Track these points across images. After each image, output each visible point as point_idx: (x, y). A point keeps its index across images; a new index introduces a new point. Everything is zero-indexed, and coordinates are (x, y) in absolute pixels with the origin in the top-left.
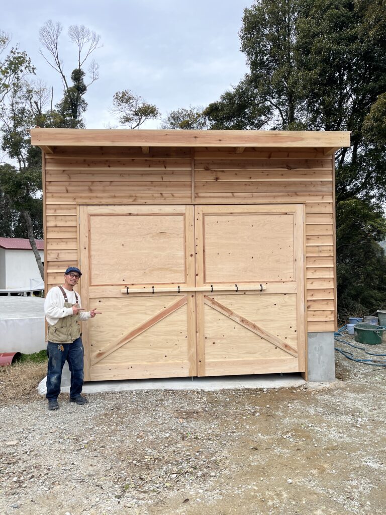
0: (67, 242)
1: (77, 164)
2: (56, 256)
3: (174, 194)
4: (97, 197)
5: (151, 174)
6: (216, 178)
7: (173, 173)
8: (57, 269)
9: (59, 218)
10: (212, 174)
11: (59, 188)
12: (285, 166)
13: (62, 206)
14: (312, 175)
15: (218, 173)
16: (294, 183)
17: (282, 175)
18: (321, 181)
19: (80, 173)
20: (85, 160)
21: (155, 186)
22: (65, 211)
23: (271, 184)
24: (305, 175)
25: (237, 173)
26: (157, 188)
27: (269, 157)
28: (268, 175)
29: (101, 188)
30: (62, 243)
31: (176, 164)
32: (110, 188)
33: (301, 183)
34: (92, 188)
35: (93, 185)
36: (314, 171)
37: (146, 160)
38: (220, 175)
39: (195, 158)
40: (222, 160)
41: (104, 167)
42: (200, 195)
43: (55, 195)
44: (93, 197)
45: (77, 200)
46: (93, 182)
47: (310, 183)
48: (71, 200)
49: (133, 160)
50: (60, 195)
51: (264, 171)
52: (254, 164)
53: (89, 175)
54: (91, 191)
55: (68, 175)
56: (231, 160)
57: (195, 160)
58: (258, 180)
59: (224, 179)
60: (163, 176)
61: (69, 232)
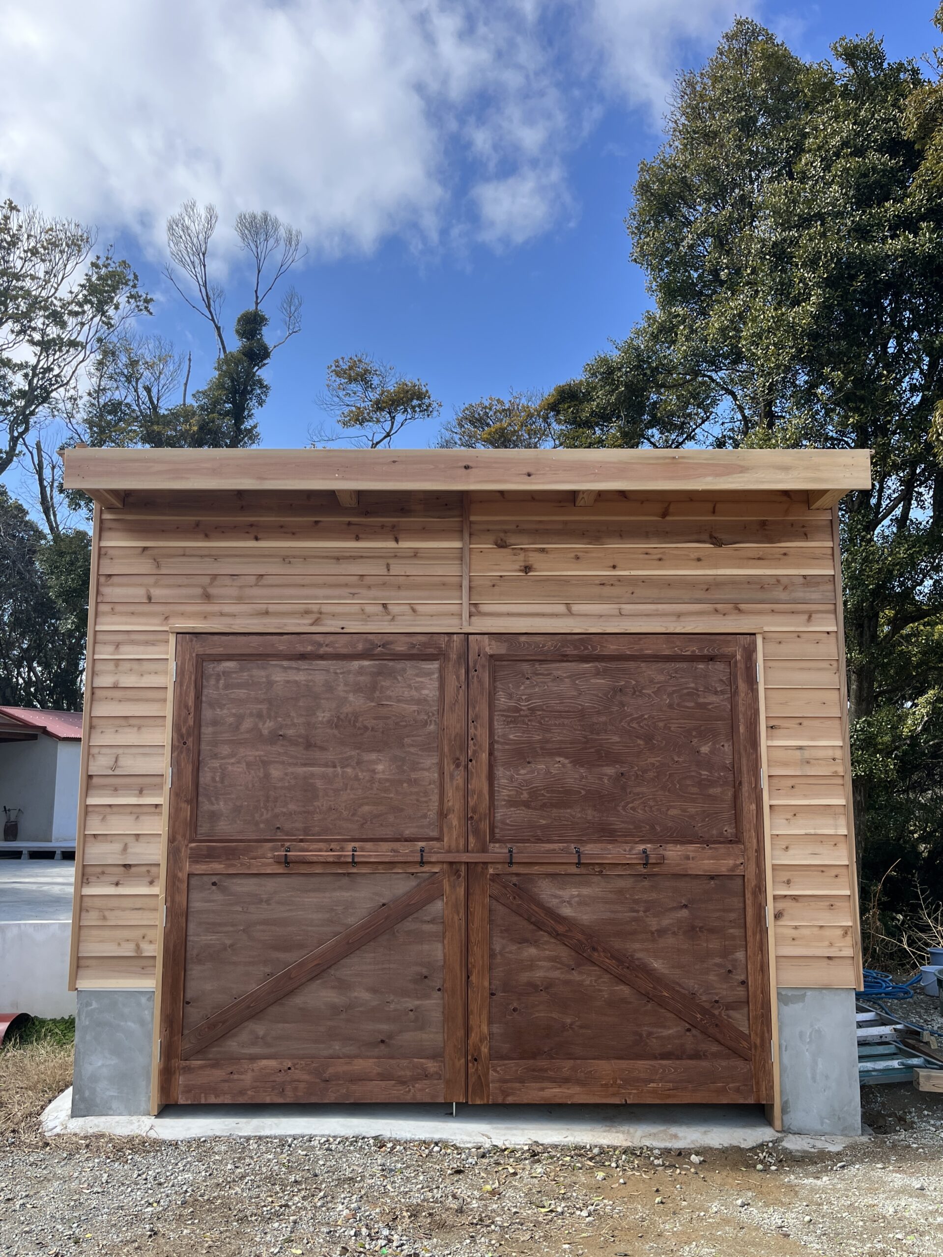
0: (139, 728)
1: (179, 531)
2: (111, 763)
3: (418, 607)
4: (222, 614)
5: (362, 557)
6: (526, 567)
7: (416, 554)
8: (112, 796)
9: (127, 666)
10: (515, 558)
11: (131, 591)
12: (706, 537)
13: (134, 637)
14: (780, 559)
15: (531, 554)
16: (733, 582)
17: (699, 560)
18: (804, 577)
19: (184, 555)
20: (198, 524)
21: (369, 587)
22: (141, 648)
23: (669, 583)
24: (759, 559)
25: (579, 554)
26: (373, 593)
27: (664, 515)
28: (660, 560)
29: (233, 592)
30: (127, 730)
31: (425, 532)
32: (256, 591)
33: (750, 581)
34: (212, 591)
35: (216, 583)
36: (784, 551)
37: (349, 524)
38: (535, 559)
39: (473, 518)
40: (540, 522)
41: (244, 539)
42: (484, 608)
43: (119, 608)
44: (213, 614)
45: (171, 621)
46: (214, 577)
47: (773, 581)
48: (156, 621)
49: (317, 522)
50: (132, 608)
51: (650, 551)
52: (622, 532)
53: (207, 559)
54: (207, 597)
55: (155, 560)
56: (565, 523)
57: (471, 522)
58: (633, 573)
59: (544, 569)
60: (391, 561)
61: (147, 700)
